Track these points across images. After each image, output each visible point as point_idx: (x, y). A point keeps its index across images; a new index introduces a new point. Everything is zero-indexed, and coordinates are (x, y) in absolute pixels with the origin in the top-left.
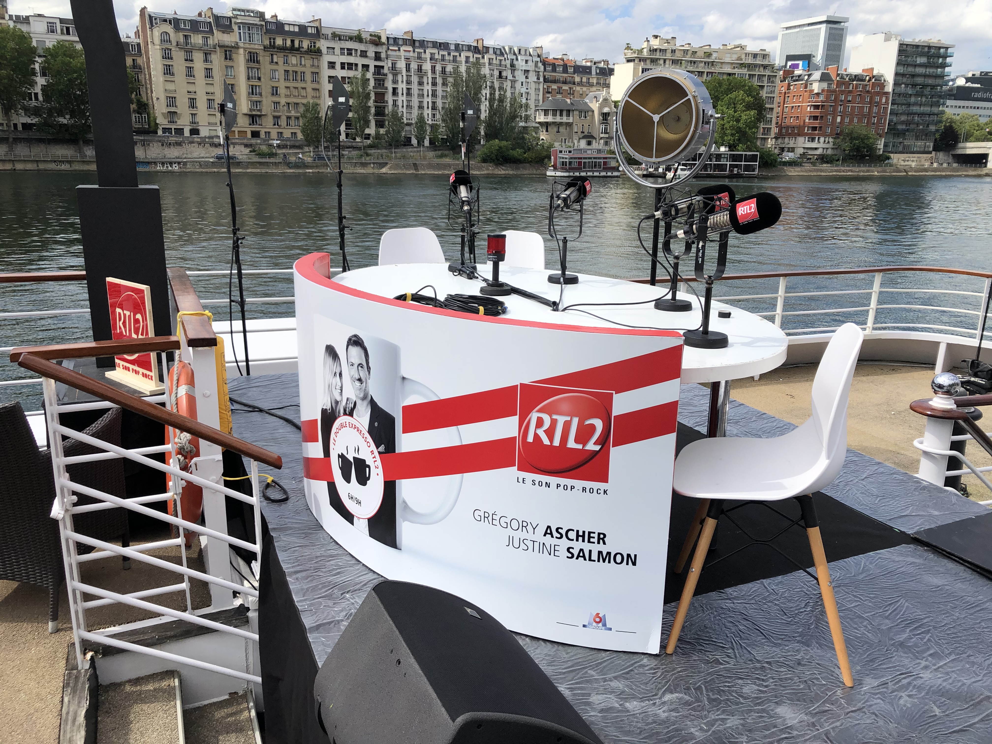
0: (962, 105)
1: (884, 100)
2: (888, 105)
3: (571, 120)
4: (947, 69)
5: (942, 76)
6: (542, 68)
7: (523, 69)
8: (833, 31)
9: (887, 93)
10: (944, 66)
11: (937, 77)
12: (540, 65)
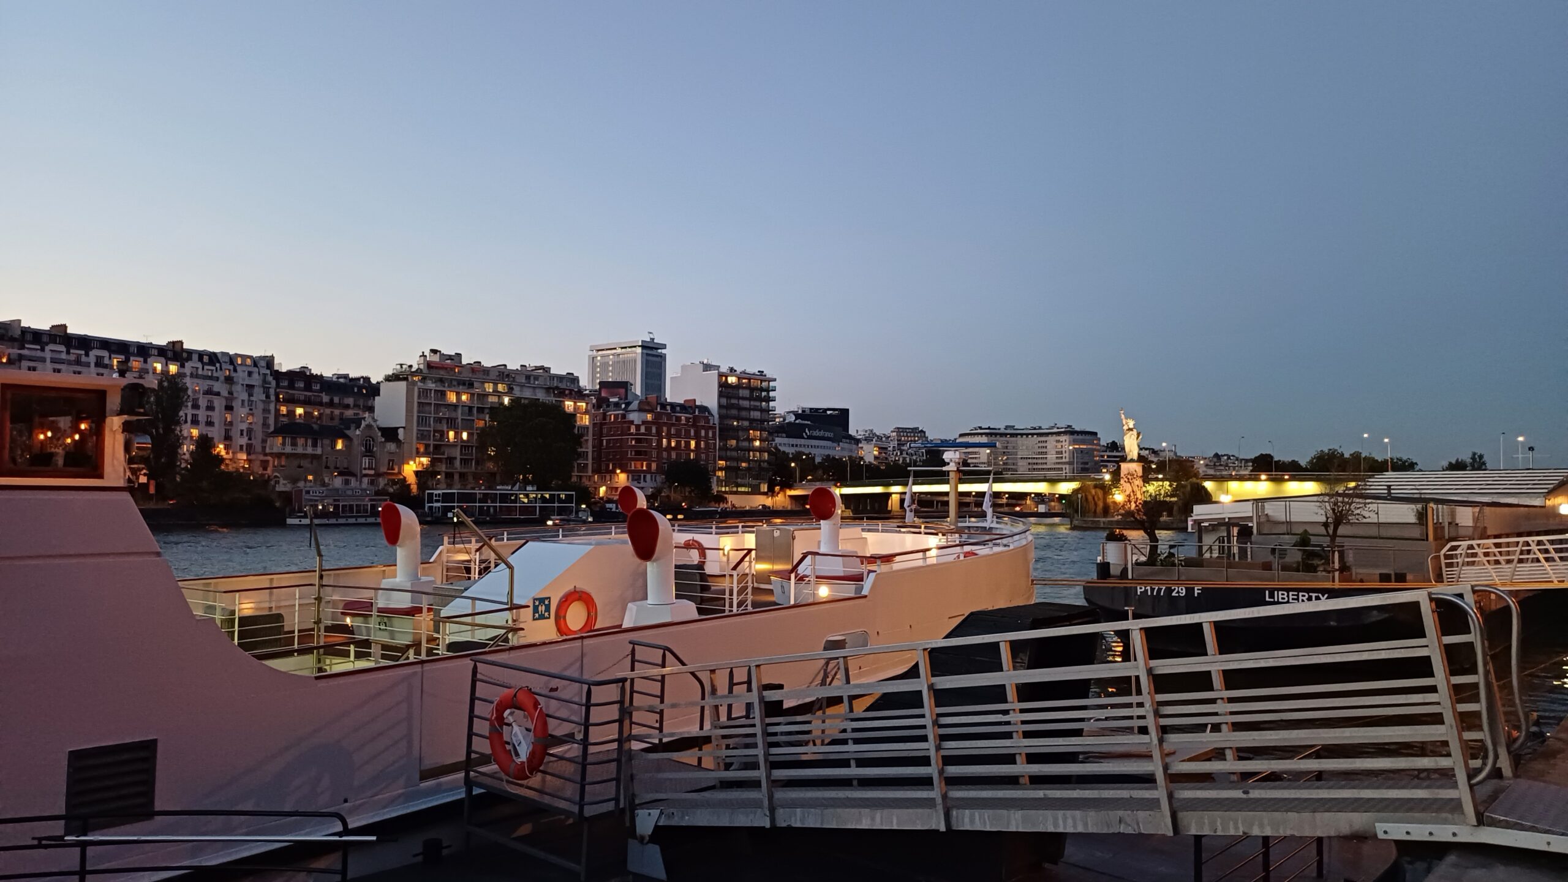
0: (795, 443)
1: (710, 434)
2: (716, 440)
3: (319, 451)
4: (772, 404)
5: (768, 410)
6: (274, 383)
7: (245, 383)
8: (650, 358)
9: (713, 428)
10: (768, 399)
11: (762, 410)
12: (270, 378)
